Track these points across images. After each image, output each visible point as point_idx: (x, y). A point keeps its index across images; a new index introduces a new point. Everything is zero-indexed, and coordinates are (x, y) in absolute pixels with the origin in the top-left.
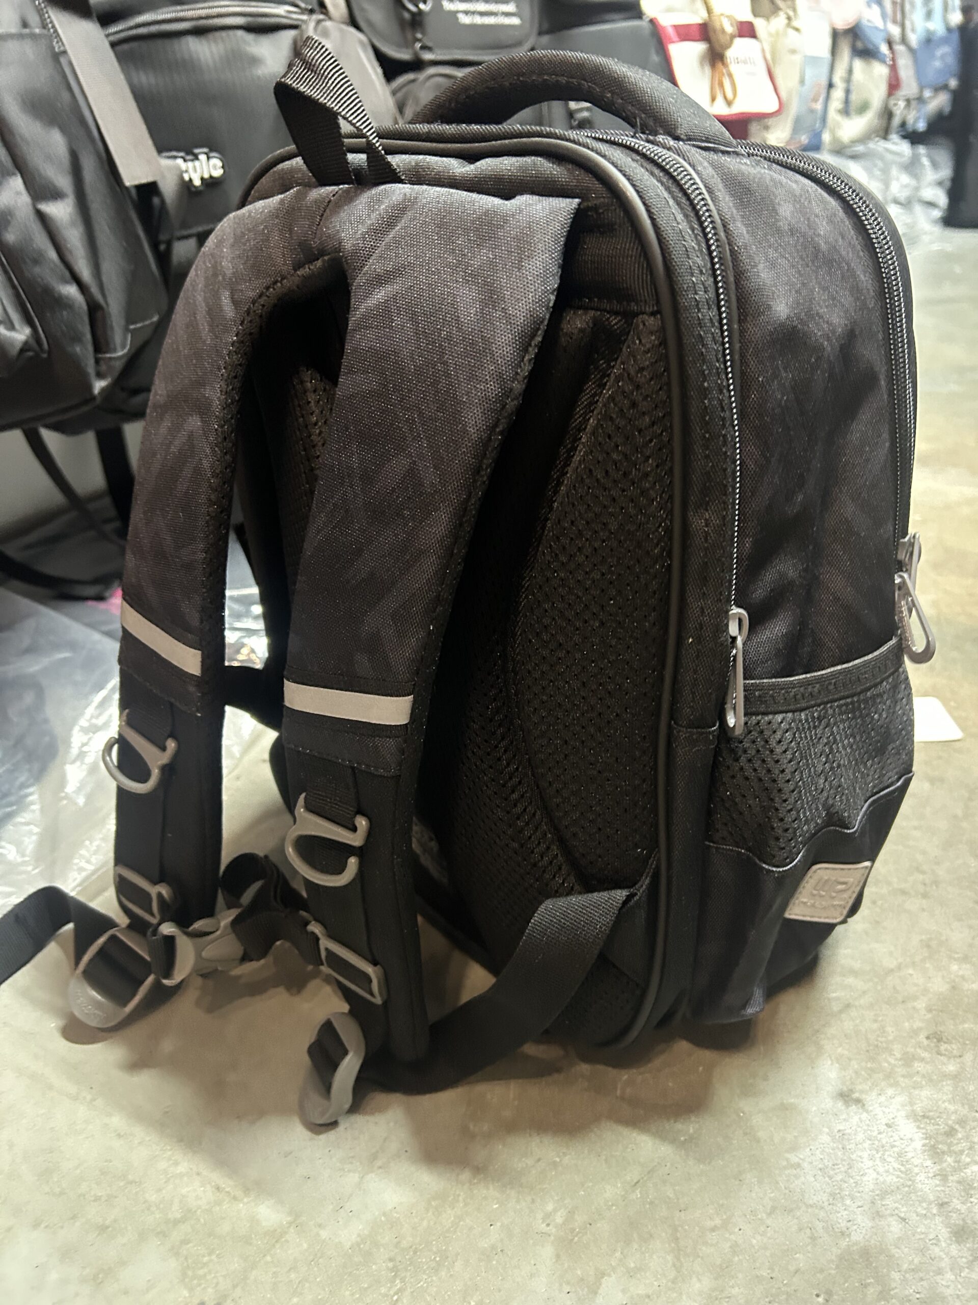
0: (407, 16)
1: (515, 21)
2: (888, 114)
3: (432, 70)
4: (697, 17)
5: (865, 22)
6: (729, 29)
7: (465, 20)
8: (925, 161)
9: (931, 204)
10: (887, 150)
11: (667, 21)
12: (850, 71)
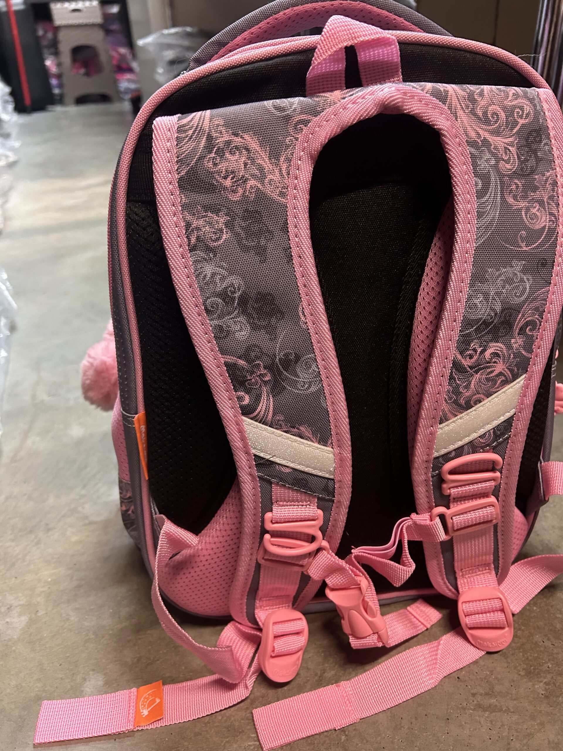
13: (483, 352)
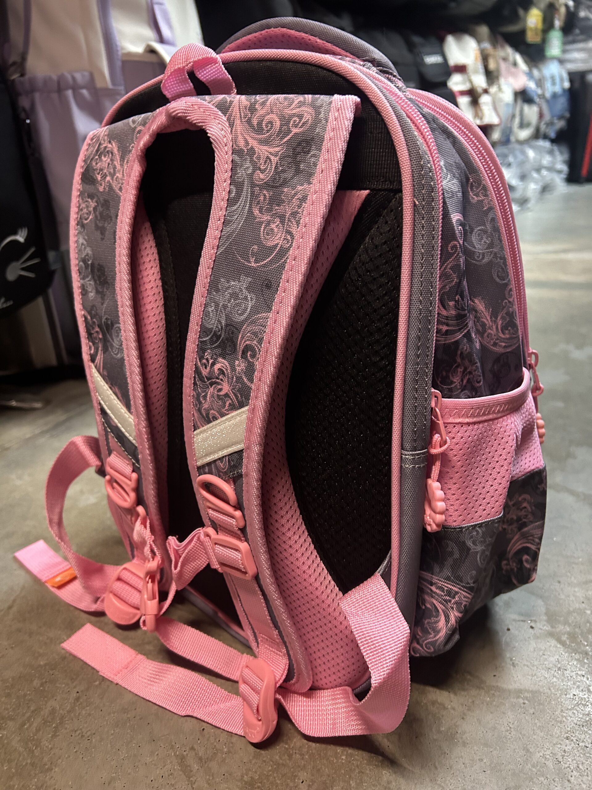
2: (538, 130)
4: (467, 87)
5: (527, 88)
8: (557, 151)
9: (560, 172)
10: (539, 144)
11: (456, 89)
12: (522, 110)
13: (213, 364)
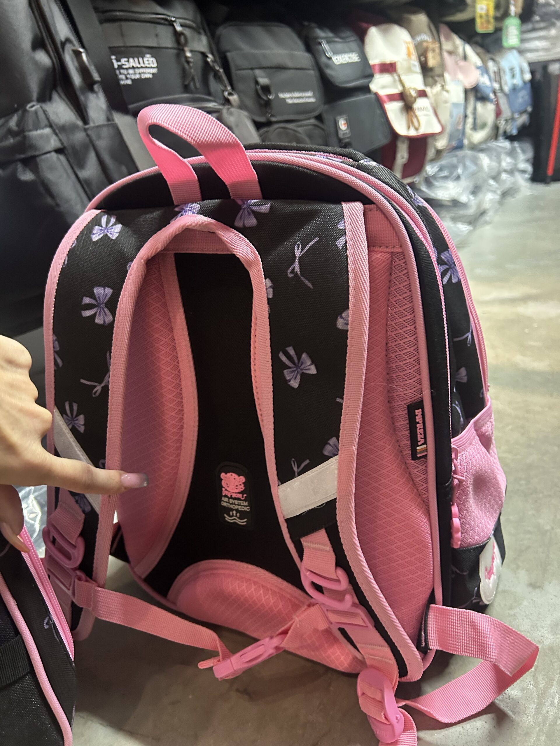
0: (262, 102)
1: (313, 100)
2: (496, 128)
3: (276, 126)
4: (396, 90)
5: (480, 84)
6: (414, 94)
7: (290, 101)
8: (519, 150)
9: (524, 172)
10: (498, 146)
11: (383, 93)
12: (475, 109)
